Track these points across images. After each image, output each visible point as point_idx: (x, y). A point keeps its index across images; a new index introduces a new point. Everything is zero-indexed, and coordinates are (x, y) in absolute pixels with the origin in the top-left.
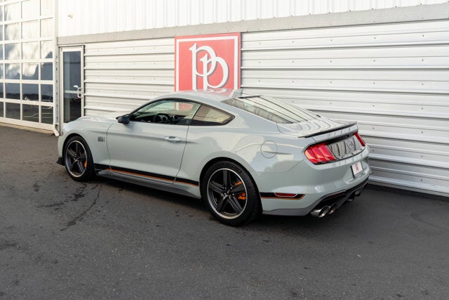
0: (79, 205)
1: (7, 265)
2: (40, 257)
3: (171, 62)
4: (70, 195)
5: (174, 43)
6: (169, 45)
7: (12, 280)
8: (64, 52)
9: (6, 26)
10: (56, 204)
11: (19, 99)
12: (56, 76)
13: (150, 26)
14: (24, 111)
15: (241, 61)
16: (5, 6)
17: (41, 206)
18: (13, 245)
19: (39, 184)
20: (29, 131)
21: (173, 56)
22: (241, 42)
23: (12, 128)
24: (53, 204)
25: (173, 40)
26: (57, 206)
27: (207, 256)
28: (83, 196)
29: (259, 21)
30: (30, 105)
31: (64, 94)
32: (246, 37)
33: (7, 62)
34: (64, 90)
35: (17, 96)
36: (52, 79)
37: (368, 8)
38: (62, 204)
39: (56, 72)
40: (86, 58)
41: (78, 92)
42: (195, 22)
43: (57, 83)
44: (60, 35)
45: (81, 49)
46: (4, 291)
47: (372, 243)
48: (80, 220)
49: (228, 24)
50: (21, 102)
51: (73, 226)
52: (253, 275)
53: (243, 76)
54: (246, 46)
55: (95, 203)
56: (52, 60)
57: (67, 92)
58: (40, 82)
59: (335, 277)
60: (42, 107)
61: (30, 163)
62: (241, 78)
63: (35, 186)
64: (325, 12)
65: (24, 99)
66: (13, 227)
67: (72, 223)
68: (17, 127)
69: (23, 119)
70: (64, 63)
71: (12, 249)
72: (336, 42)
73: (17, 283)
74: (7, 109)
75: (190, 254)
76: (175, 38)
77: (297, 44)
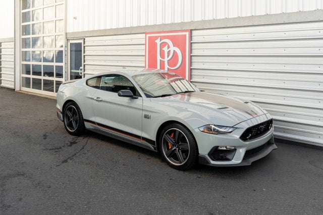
0: (71, 150)
1: (16, 188)
2: (39, 183)
3: (142, 50)
4: (66, 142)
5: (145, 37)
6: (141, 38)
7: (17, 198)
8: (71, 44)
9: (33, 25)
10: (56, 149)
11: (41, 75)
12: (65, 59)
13: (128, 25)
14: (44, 84)
15: (191, 50)
16: (32, 11)
17: (46, 149)
18: (22, 175)
19: (47, 134)
20: (47, 98)
21: (144, 46)
22: (191, 36)
23: (35, 96)
24: (54, 148)
25: (144, 35)
26: (57, 149)
27: (154, 186)
28: (76, 143)
29: (203, 22)
30: (48, 80)
31: (71, 72)
32: (194, 33)
33: (33, 50)
34: (71, 69)
35: (39, 74)
36: (62, 62)
37: (280, 12)
38: (61, 148)
39: (65, 57)
40: (86, 48)
41: (79, 71)
42: (159, 22)
43: (66, 65)
44: (68, 32)
45: (82, 41)
46: (11, 205)
47: (275, 181)
48: (71, 159)
49: (182, 23)
50: (42, 78)
51: (66, 163)
52: (184, 200)
53: (193, 61)
54: (194, 39)
55: (83, 148)
56: (63, 49)
57: (72, 71)
58: (55, 64)
59: (243, 203)
60: (56, 81)
61: (44, 120)
62: (191, 62)
63: (44, 135)
64: (249, 15)
65: (44, 76)
66: (25, 163)
67: (65, 161)
68: (39, 95)
69: (44, 90)
70: (71, 51)
71: (21, 177)
72: (257, 37)
73: (21, 199)
74: (33, 83)
75: (143, 185)
76: (146, 33)
77: (230, 38)
